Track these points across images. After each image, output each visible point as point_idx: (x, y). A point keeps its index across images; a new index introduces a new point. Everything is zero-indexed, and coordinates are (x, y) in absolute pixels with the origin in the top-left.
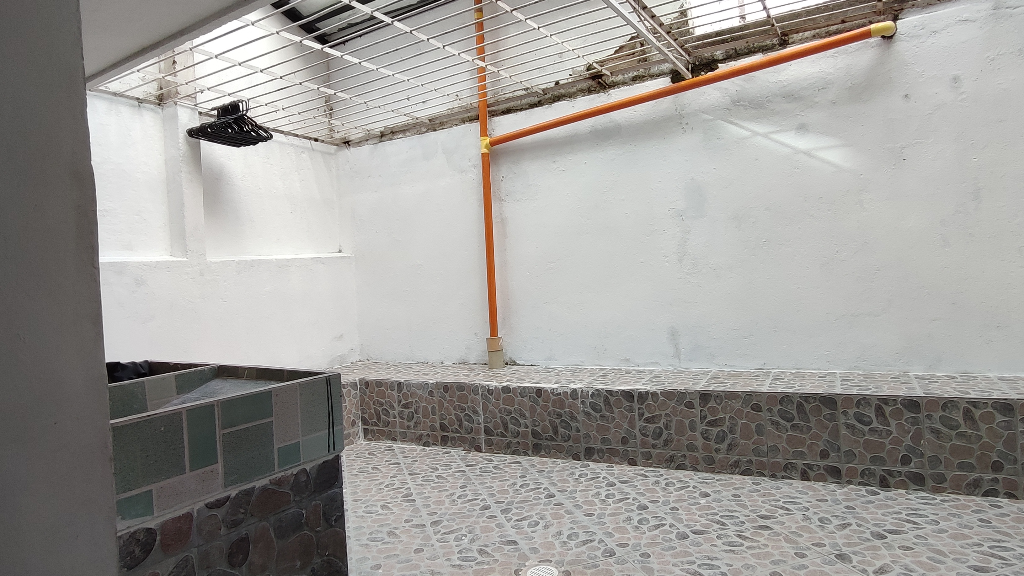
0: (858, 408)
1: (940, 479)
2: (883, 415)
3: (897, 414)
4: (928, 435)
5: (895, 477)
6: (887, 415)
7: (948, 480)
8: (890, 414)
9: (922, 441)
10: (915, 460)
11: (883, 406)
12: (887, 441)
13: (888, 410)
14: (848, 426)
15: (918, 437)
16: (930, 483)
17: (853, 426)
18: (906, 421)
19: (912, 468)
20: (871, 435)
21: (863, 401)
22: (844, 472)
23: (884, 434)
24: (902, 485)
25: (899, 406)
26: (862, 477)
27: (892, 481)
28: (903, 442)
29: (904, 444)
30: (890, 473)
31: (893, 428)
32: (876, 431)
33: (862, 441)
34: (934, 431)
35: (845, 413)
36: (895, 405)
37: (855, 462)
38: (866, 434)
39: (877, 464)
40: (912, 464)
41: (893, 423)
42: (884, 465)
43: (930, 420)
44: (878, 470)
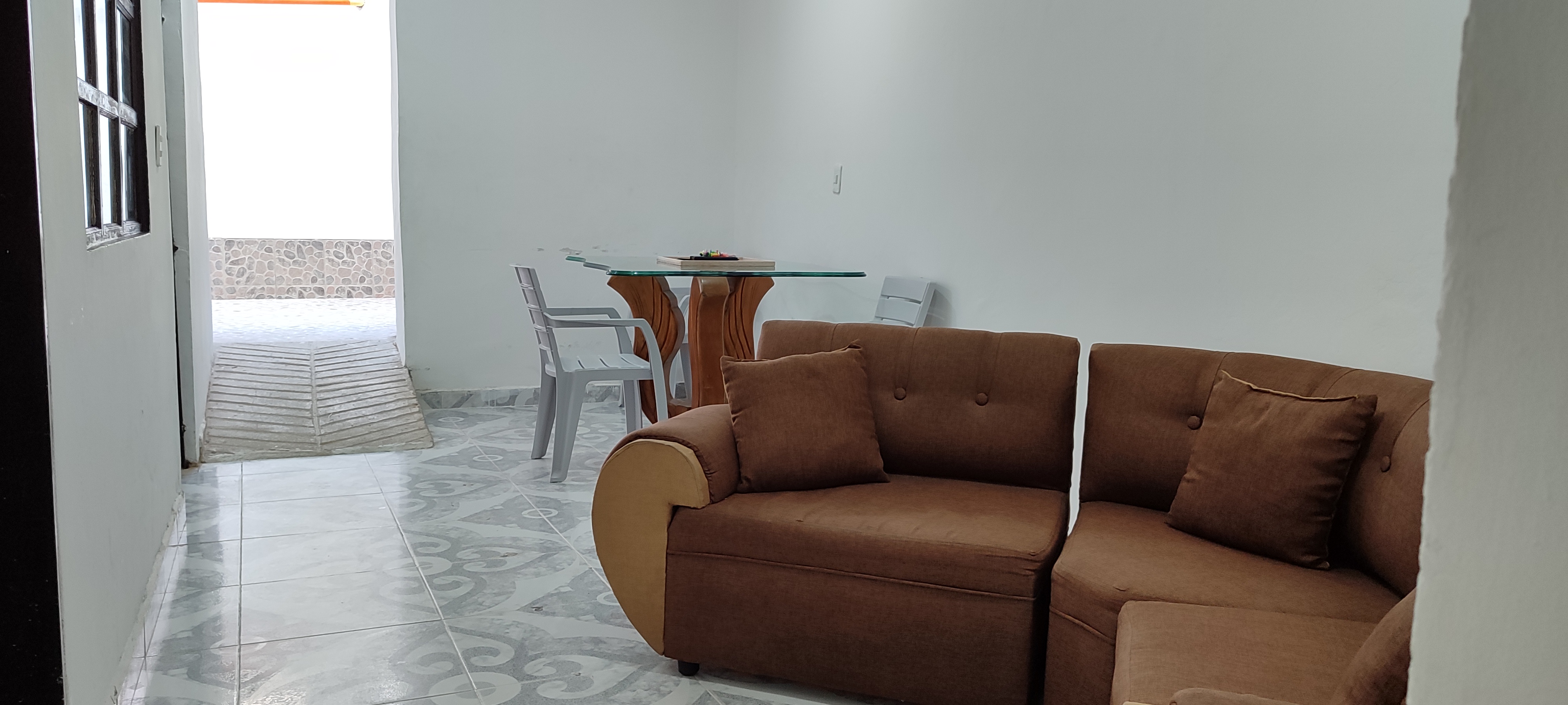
0: (336, 248)
1: (380, 289)
2: (351, 252)
3: (358, 251)
4: (375, 263)
5: (356, 291)
6: (353, 252)
7: (384, 289)
8: (354, 252)
9: (371, 267)
10: (367, 279)
11: (351, 246)
12: (352, 269)
13: (353, 248)
14: (329, 260)
15: (369, 265)
16: (375, 292)
17: (333, 260)
18: (363, 255)
19: (365, 284)
20: (343, 265)
21: (339, 243)
22: (325, 291)
23: (351, 264)
24: (360, 296)
25: (360, 246)
26: (337, 293)
27: (354, 293)
28: (361, 268)
29: (362, 270)
30: (353, 289)
31: (356, 260)
32: (346, 262)
33: (337, 269)
34: (379, 261)
35: (328, 252)
36: (357, 246)
37: (333, 283)
38: (340, 265)
39: (346, 283)
40: (366, 281)
41: (356, 256)
42: (350, 284)
43: (376, 254)
44: (347, 287)
